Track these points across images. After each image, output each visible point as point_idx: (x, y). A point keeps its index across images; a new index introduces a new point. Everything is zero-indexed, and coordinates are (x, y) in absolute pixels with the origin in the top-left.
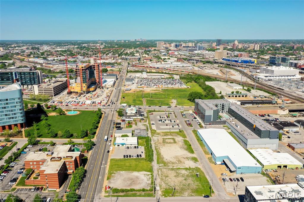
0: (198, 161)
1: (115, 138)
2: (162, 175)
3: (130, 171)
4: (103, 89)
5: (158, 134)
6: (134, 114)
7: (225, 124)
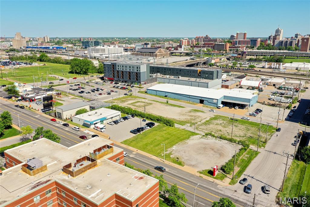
0: (204, 111)
1: (67, 120)
7: (157, 81)
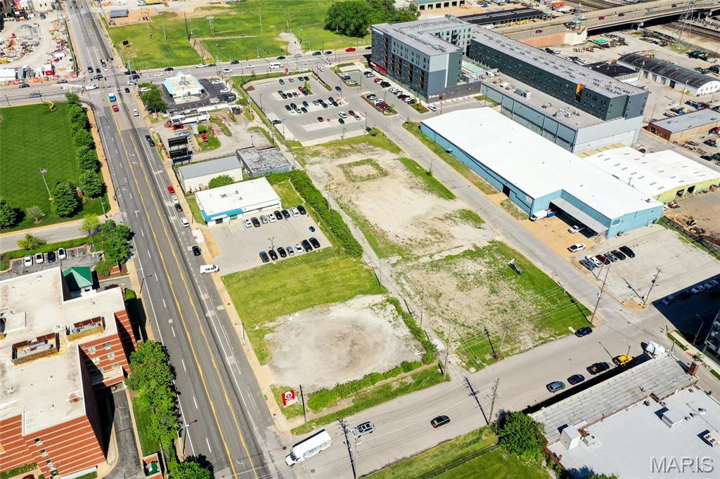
0: (484, 222)
1: (190, 195)
2: (418, 293)
3: (317, 308)
4: (26, 18)
5: (316, 154)
6: (198, 99)
7: (479, 92)
